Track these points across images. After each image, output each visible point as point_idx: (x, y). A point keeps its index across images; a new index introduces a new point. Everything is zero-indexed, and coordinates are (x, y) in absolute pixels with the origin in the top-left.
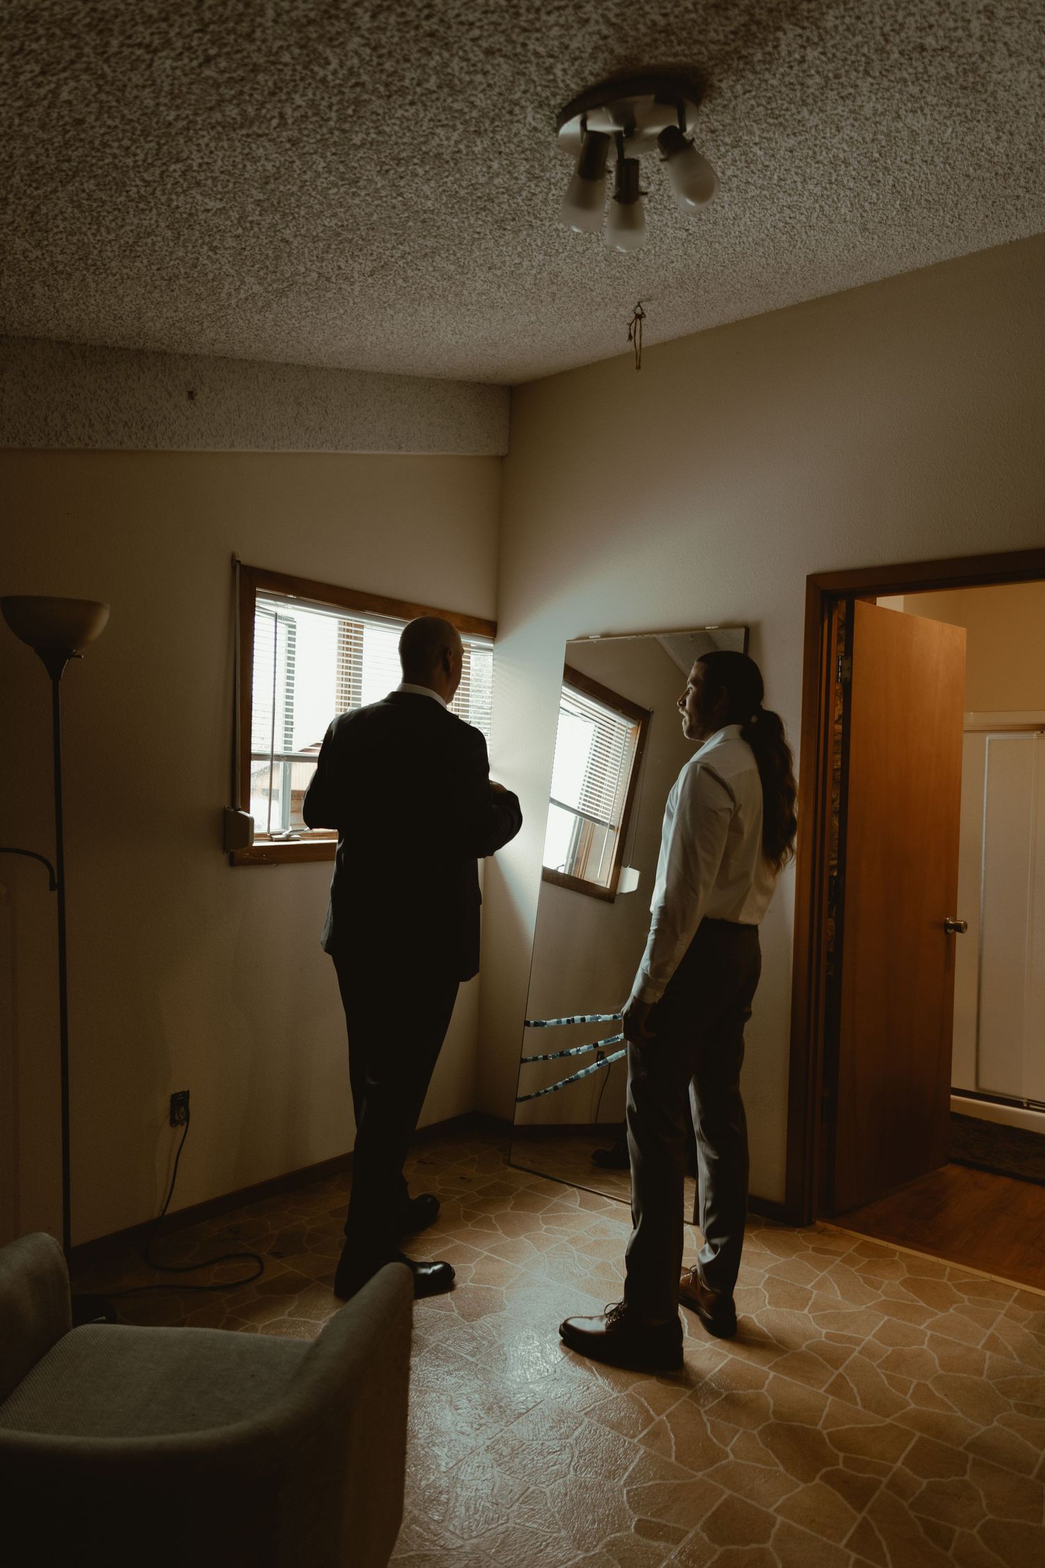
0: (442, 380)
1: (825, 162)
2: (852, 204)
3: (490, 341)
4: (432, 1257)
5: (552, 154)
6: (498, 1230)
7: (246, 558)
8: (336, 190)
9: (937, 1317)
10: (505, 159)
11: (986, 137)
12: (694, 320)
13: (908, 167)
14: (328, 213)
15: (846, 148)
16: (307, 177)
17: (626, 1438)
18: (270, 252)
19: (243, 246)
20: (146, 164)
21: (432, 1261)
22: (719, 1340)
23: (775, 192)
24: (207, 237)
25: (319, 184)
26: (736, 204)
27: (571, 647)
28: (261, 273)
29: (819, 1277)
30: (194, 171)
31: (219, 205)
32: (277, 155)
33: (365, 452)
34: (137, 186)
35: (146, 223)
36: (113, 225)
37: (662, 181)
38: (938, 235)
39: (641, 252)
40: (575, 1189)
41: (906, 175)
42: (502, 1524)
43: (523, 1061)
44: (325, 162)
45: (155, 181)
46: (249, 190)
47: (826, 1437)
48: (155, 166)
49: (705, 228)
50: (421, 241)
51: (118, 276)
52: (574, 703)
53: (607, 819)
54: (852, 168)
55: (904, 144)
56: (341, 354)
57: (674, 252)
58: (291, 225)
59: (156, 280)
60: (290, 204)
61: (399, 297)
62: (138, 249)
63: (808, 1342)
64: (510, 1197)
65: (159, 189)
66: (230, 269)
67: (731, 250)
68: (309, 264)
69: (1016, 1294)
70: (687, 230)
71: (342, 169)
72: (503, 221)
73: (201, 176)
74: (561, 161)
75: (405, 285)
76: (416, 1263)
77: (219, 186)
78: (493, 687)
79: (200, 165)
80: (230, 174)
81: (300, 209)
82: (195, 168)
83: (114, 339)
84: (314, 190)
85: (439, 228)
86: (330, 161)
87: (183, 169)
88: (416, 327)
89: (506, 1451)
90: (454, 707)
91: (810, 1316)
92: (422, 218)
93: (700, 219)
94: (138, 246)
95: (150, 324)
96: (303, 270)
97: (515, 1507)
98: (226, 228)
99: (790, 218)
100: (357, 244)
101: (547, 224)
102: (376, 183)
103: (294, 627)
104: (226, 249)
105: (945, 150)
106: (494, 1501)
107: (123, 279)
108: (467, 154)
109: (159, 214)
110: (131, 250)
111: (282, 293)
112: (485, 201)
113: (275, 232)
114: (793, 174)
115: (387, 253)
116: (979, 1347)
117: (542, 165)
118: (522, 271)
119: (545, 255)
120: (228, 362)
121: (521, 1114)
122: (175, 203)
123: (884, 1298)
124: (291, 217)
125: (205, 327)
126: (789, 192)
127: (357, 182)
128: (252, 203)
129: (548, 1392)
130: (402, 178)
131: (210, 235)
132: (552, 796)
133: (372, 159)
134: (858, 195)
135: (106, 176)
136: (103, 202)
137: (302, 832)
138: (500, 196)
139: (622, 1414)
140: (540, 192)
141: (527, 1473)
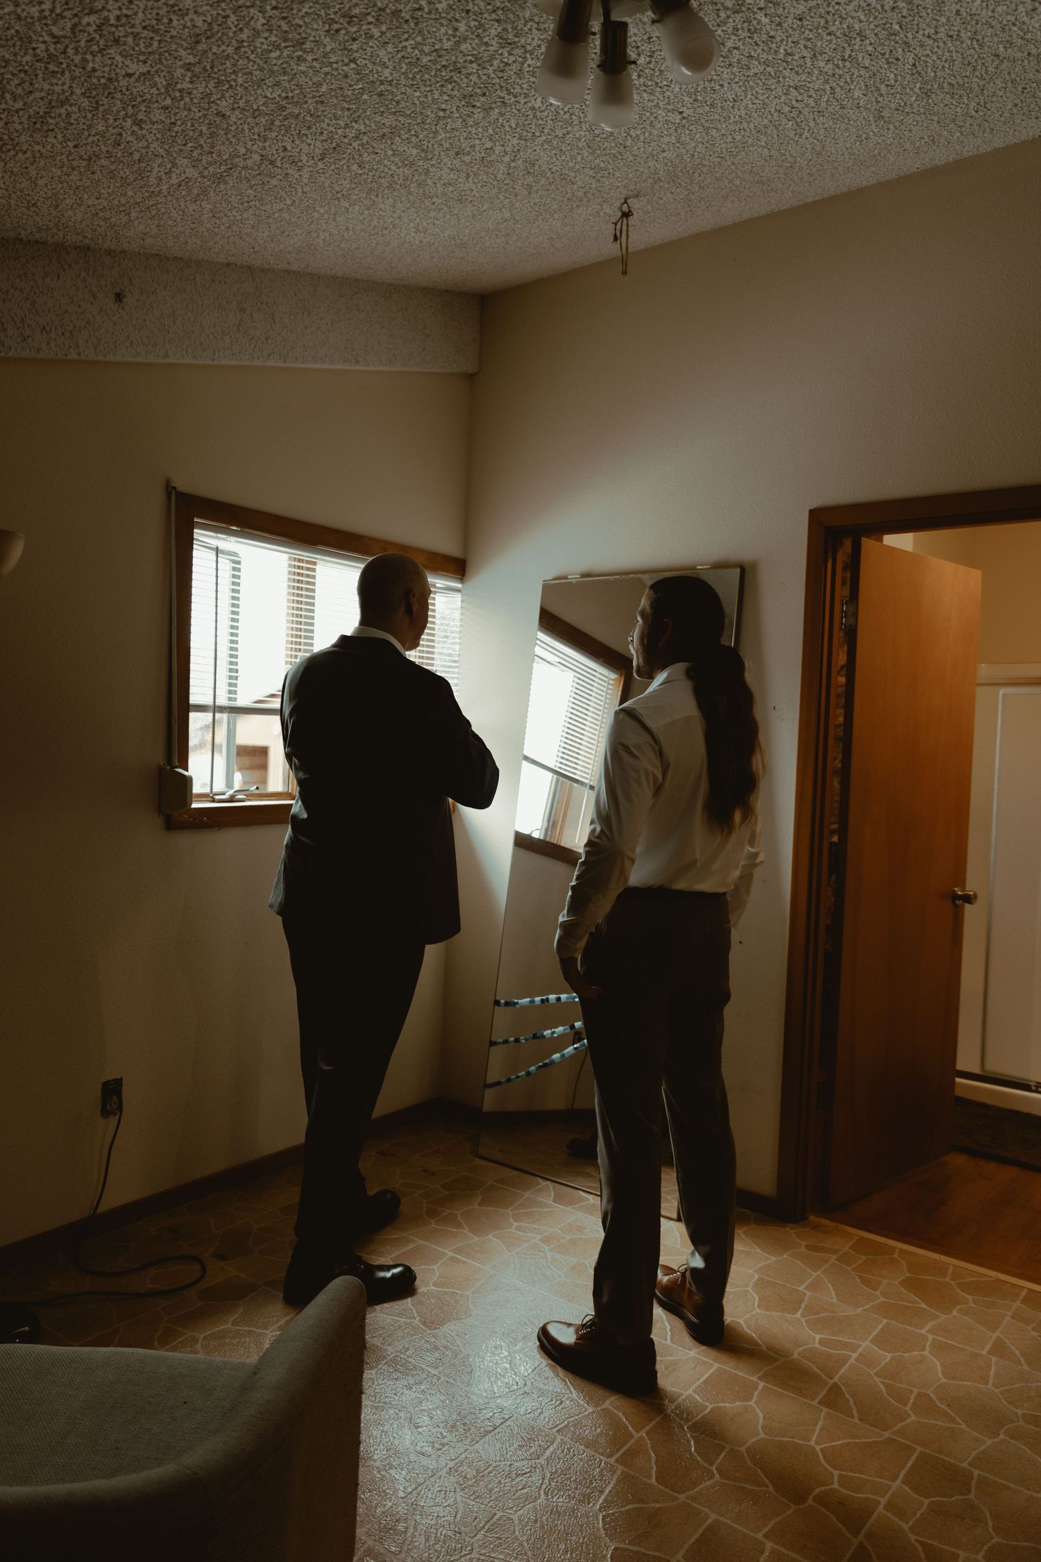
0: (405, 286)
1: (838, 34)
2: (866, 86)
3: (458, 241)
4: (391, 1259)
5: (528, 14)
6: (464, 1229)
7: (183, 484)
8: (278, 53)
9: (939, 1320)
10: (475, 20)
11: (1021, 8)
12: (687, 221)
13: (931, 42)
14: (269, 82)
15: (862, 17)
16: (243, 36)
17: (602, 1457)
18: (204, 129)
19: (173, 120)
20: (54, 15)
21: (391, 1263)
22: (704, 1348)
23: (781, 69)
24: (130, 108)
25: (258, 45)
26: (736, 83)
27: (548, 589)
28: (195, 154)
29: (813, 1277)
30: (112, 25)
31: (143, 69)
32: (208, 8)
33: (317, 366)
34: (45, 42)
35: (58, 89)
36: (20, 91)
37: (653, 52)
38: (960, 127)
39: (629, 138)
40: (549, 1183)
41: (928, 52)
42: (465, 1555)
43: (492, 1044)
44: (264, 18)
45: (65, 37)
46: (176, 51)
47: (819, 1453)
48: (65, 18)
49: (701, 111)
50: (378, 118)
51: (29, 154)
52: (550, 649)
53: (586, 778)
54: (868, 42)
55: (928, 14)
56: (289, 253)
57: (666, 139)
58: (227, 95)
59: (73, 160)
60: (225, 69)
61: (354, 186)
62: (51, 121)
63: (800, 1349)
64: (478, 1192)
65: (71, 47)
66: (158, 149)
67: (730, 139)
68: (250, 143)
69: (1024, 1293)
70: (681, 113)
71: (285, 27)
72: (471, 96)
73: (120, 32)
74: (538, 23)
75: (360, 172)
76: (373, 1265)
77: (142, 45)
78: (460, 632)
79: (118, 18)
80: (156, 31)
81: (237, 76)
82: (113, 21)
83: (29, 231)
84: (252, 52)
85: (398, 102)
86: (270, 17)
87: (98, 22)
88: (375, 223)
89: (471, 1473)
90: (418, 654)
91: (803, 1320)
92: (379, 90)
93: (696, 100)
94: (51, 117)
95: (70, 213)
96: (243, 151)
97: (479, 1536)
98: (152, 98)
99: (797, 101)
100: (304, 121)
101: (523, 101)
102: (325, 46)
103: (239, 563)
104: (153, 123)
105: (973, 23)
106: (457, 1529)
107: (34, 157)
108: (430, 12)
109: (73, 79)
110: (42, 122)
111: (219, 179)
112: (451, 71)
113: (209, 103)
114: (802, 47)
115: (340, 132)
116: (984, 1352)
117: (516, 28)
118: (493, 157)
119: (520, 139)
120: (161, 260)
121: (489, 1101)
122: (91, 65)
123: (882, 1299)
124: (227, 86)
125: (132, 218)
126: (796, 69)
127: (303, 43)
128: (181, 67)
129: (517, 1408)
130: (354, 40)
131: (133, 106)
132: (526, 753)
133: (319, 16)
134: (874, 75)
135: (8, 29)
136: (6, 62)
137: (246, 793)
138: (469, 65)
139: (598, 1430)
140: (514, 62)
141: (493, 1498)
